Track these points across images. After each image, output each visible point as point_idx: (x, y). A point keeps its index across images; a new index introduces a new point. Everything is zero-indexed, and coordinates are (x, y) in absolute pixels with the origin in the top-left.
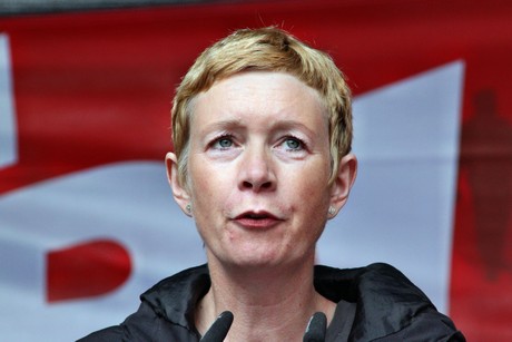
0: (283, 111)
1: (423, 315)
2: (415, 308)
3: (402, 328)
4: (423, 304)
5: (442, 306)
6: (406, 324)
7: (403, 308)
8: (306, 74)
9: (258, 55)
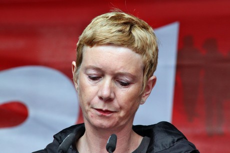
0: (122, 67)
3: (170, 147)
8: (136, 48)
9: (115, 38)
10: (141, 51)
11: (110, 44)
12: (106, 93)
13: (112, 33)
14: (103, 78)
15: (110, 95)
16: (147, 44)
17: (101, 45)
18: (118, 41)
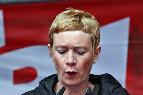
1: (118, 88)
2: (116, 86)
3: (113, 92)
4: (119, 85)
5: (124, 86)
6: (114, 91)
7: (113, 86)
8: (85, 30)
9: (71, 26)
10: (89, 31)
11: (68, 30)
12: (70, 61)
13: (69, 23)
14: (67, 51)
15: (73, 62)
16: (91, 27)
17: (63, 31)
18: (74, 27)
